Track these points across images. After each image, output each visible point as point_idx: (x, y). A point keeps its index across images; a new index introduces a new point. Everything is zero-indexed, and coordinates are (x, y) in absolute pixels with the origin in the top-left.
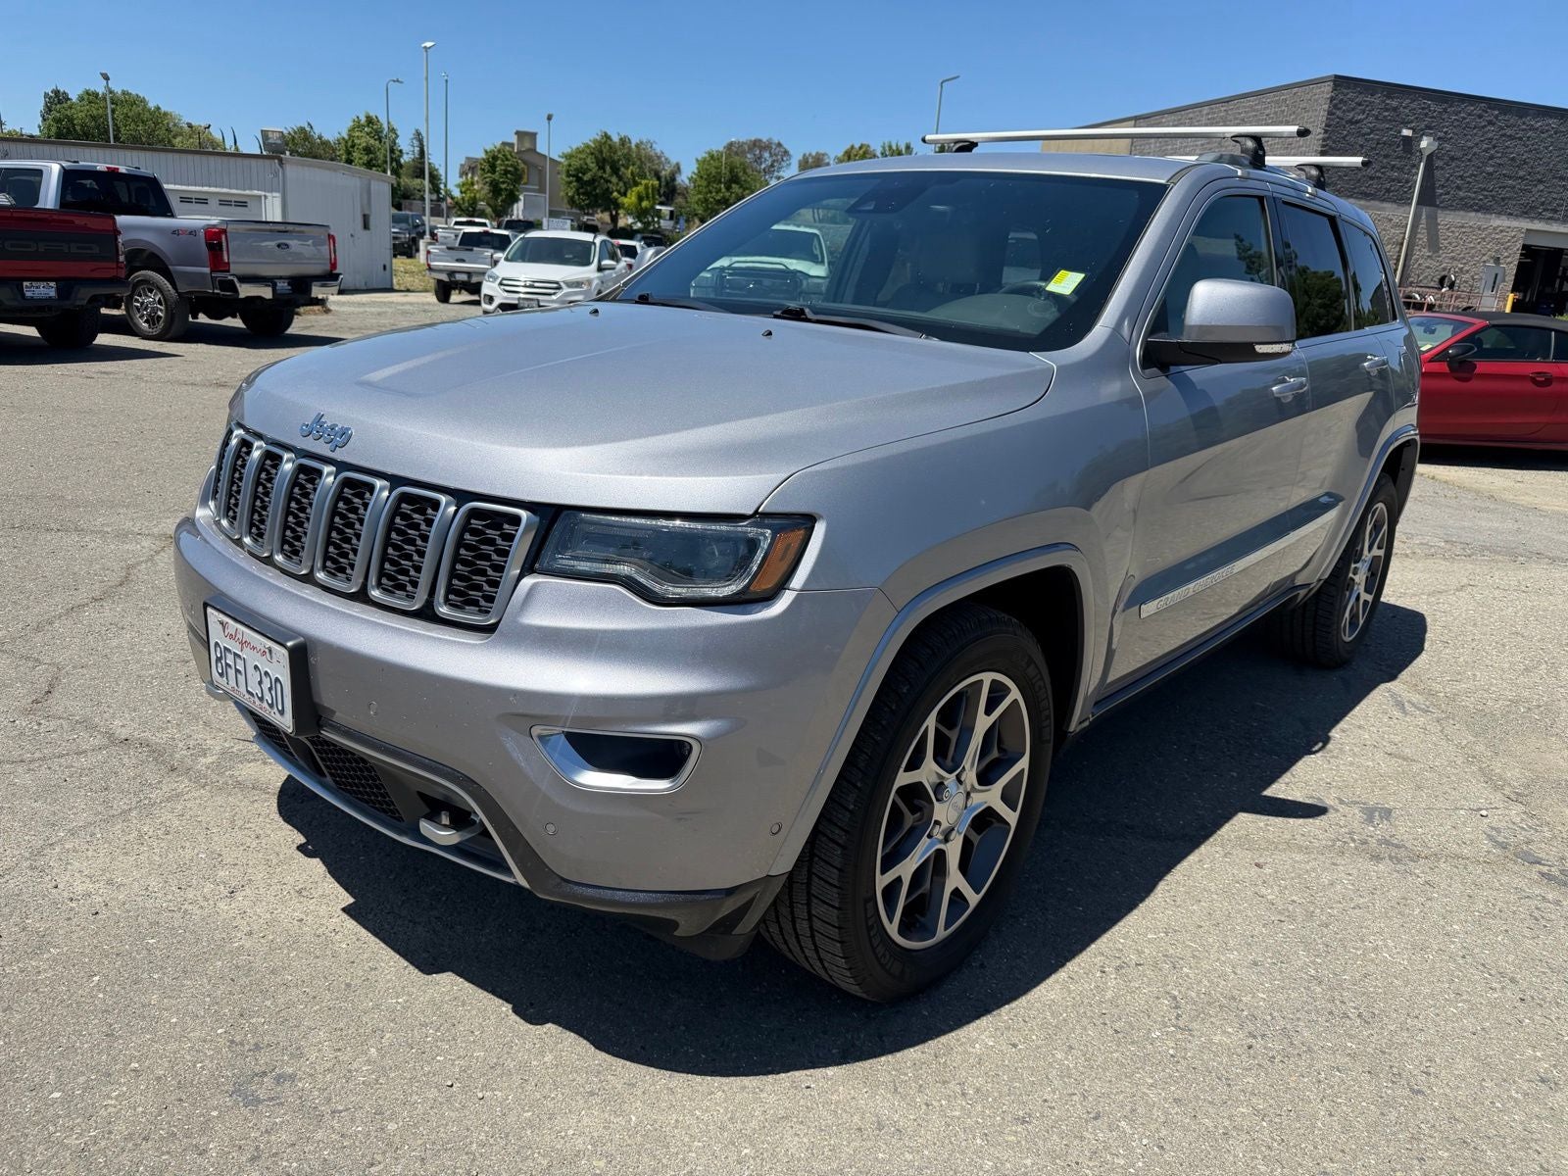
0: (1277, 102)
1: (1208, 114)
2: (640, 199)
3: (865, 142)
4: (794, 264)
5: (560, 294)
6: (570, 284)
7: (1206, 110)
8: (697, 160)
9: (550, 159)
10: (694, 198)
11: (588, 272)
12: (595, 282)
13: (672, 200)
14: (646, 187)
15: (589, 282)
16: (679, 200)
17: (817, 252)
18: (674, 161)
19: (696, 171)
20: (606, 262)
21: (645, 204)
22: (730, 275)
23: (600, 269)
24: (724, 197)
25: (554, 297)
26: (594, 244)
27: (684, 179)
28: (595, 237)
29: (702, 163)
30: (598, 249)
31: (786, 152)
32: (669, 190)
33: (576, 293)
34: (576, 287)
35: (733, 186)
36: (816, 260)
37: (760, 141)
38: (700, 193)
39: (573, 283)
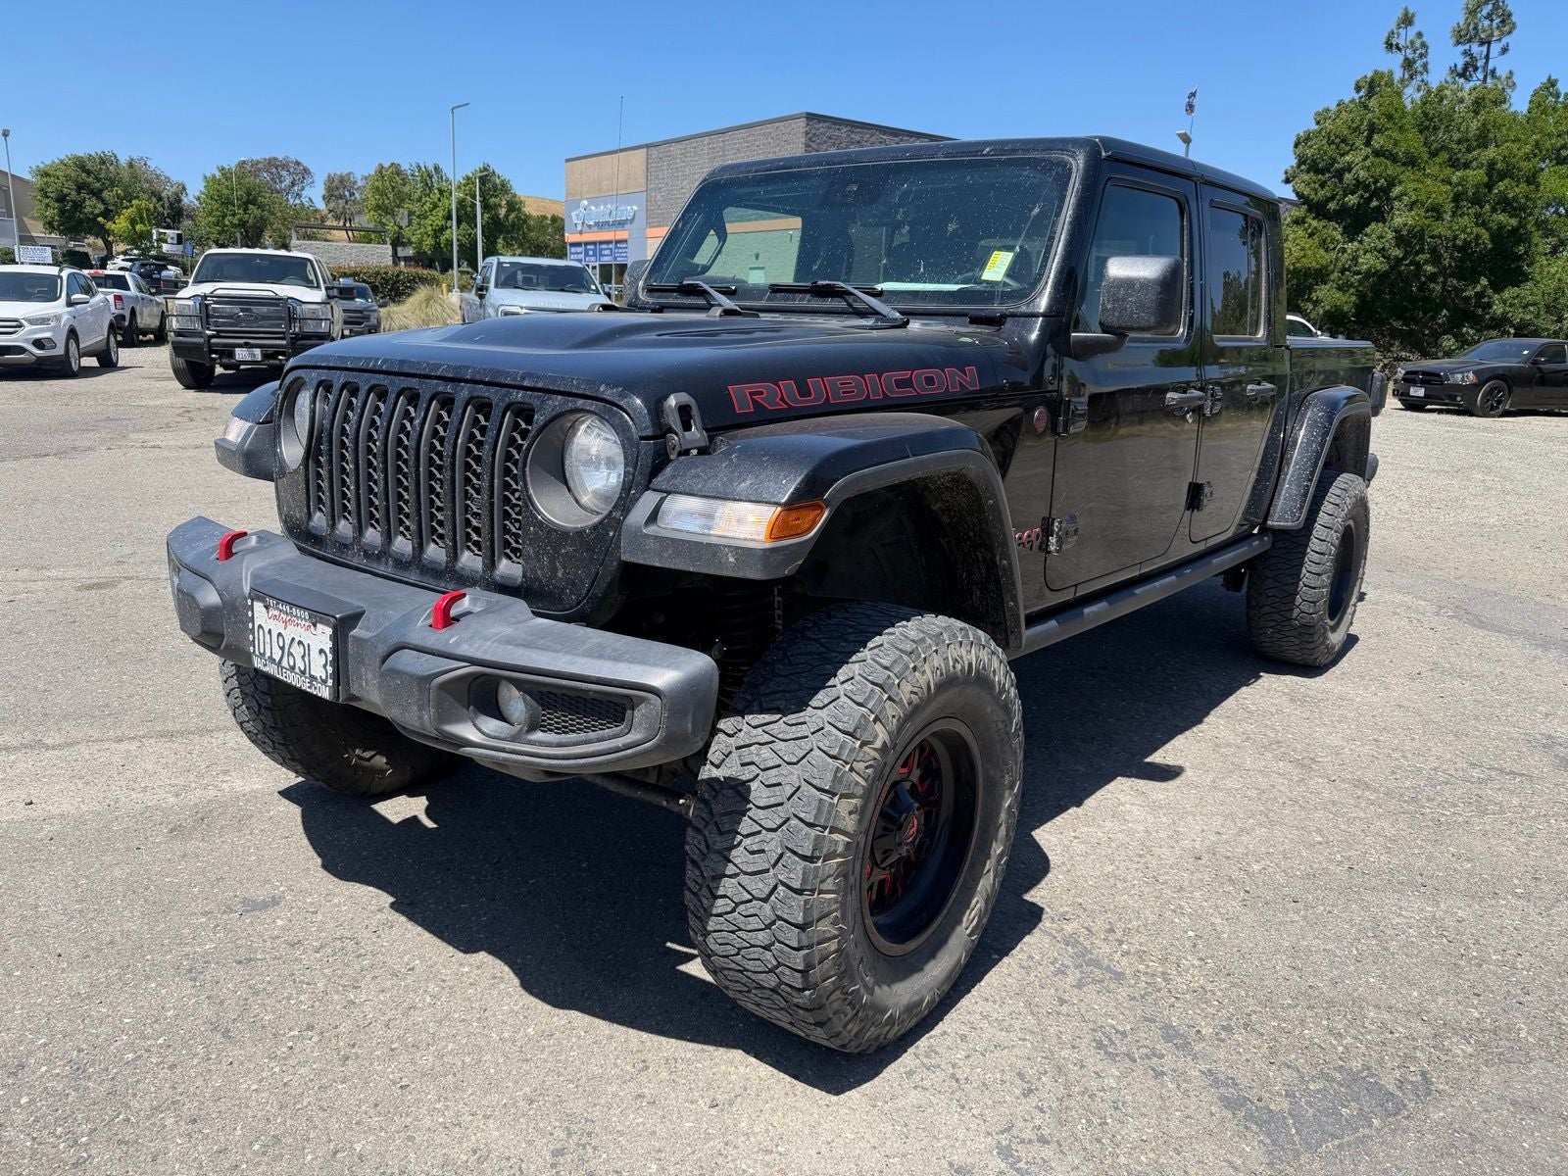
0: (764, 134)
1: (709, 144)
2: (133, 222)
3: (396, 162)
4: (284, 290)
5: (21, 332)
6: (32, 322)
7: (706, 140)
8: (205, 177)
9: (12, 176)
10: (204, 221)
11: (58, 307)
12: (65, 318)
13: (179, 222)
14: (139, 210)
15: (58, 318)
16: (187, 223)
17: (312, 277)
18: (174, 179)
19: (203, 189)
20: (76, 297)
21: (139, 227)
22: (215, 303)
23: (70, 304)
24: (240, 220)
25: (14, 336)
26: (61, 278)
27: (189, 200)
28: (61, 271)
29: (210, 181)
30: (65, 283)
31: (306, 171)
32: (174, 213)
33: (42, 331)
34: (41, 324)
35: (251, 206)
36: (309, 284)
37: (276, 159)
38: (210, 214)
39: (37, 320)
